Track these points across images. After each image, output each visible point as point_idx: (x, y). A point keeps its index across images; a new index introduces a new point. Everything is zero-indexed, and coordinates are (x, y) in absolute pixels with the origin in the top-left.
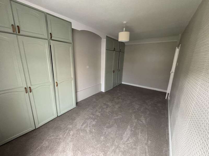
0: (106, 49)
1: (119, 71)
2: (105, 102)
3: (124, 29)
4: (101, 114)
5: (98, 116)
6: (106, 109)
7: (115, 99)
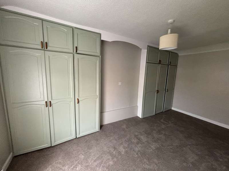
0: (146, 62)
1: (167, 92)
2: (136, 134)
3: (169, 31)
4: (126, 152)
5: (120, 153)
6: (136, 146)
7: (154, 131)
